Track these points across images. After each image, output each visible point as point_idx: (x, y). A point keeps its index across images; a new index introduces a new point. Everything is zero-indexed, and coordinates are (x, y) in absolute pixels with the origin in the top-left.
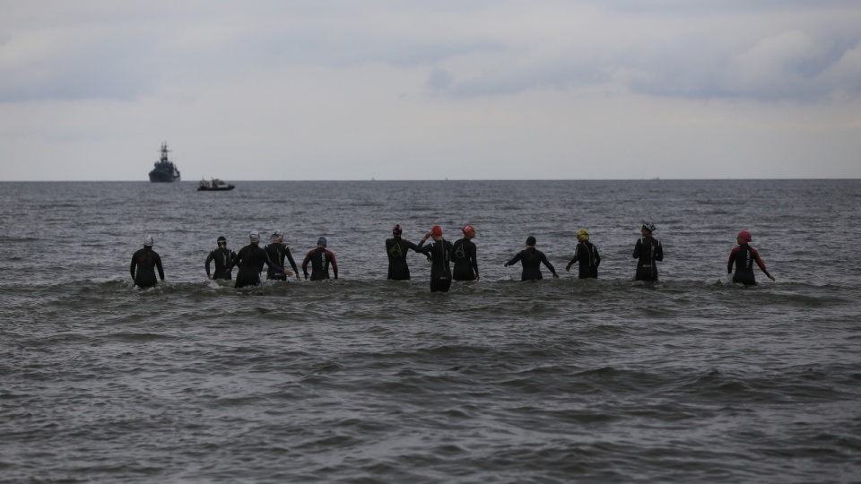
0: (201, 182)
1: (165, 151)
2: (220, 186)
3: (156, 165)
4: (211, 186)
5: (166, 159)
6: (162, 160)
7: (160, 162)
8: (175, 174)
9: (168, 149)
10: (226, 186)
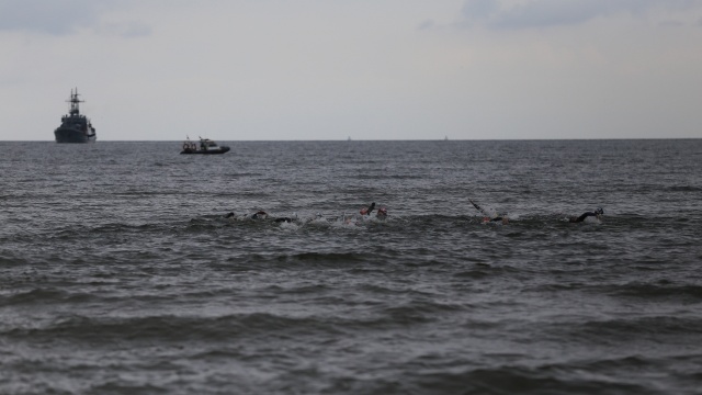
0: (185, 143)
1: (75, 101)
2: (210, 148)
3: (63, 119)
4: (199, 148)
5: (77, 111)
6: (72, 113)
7: (69, 115)
8: (90, 133)
9: (79, 98)
10: (218, 148)
